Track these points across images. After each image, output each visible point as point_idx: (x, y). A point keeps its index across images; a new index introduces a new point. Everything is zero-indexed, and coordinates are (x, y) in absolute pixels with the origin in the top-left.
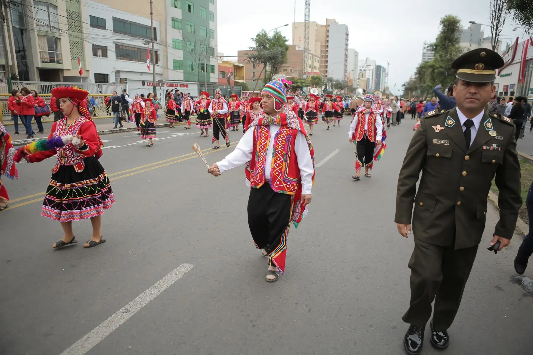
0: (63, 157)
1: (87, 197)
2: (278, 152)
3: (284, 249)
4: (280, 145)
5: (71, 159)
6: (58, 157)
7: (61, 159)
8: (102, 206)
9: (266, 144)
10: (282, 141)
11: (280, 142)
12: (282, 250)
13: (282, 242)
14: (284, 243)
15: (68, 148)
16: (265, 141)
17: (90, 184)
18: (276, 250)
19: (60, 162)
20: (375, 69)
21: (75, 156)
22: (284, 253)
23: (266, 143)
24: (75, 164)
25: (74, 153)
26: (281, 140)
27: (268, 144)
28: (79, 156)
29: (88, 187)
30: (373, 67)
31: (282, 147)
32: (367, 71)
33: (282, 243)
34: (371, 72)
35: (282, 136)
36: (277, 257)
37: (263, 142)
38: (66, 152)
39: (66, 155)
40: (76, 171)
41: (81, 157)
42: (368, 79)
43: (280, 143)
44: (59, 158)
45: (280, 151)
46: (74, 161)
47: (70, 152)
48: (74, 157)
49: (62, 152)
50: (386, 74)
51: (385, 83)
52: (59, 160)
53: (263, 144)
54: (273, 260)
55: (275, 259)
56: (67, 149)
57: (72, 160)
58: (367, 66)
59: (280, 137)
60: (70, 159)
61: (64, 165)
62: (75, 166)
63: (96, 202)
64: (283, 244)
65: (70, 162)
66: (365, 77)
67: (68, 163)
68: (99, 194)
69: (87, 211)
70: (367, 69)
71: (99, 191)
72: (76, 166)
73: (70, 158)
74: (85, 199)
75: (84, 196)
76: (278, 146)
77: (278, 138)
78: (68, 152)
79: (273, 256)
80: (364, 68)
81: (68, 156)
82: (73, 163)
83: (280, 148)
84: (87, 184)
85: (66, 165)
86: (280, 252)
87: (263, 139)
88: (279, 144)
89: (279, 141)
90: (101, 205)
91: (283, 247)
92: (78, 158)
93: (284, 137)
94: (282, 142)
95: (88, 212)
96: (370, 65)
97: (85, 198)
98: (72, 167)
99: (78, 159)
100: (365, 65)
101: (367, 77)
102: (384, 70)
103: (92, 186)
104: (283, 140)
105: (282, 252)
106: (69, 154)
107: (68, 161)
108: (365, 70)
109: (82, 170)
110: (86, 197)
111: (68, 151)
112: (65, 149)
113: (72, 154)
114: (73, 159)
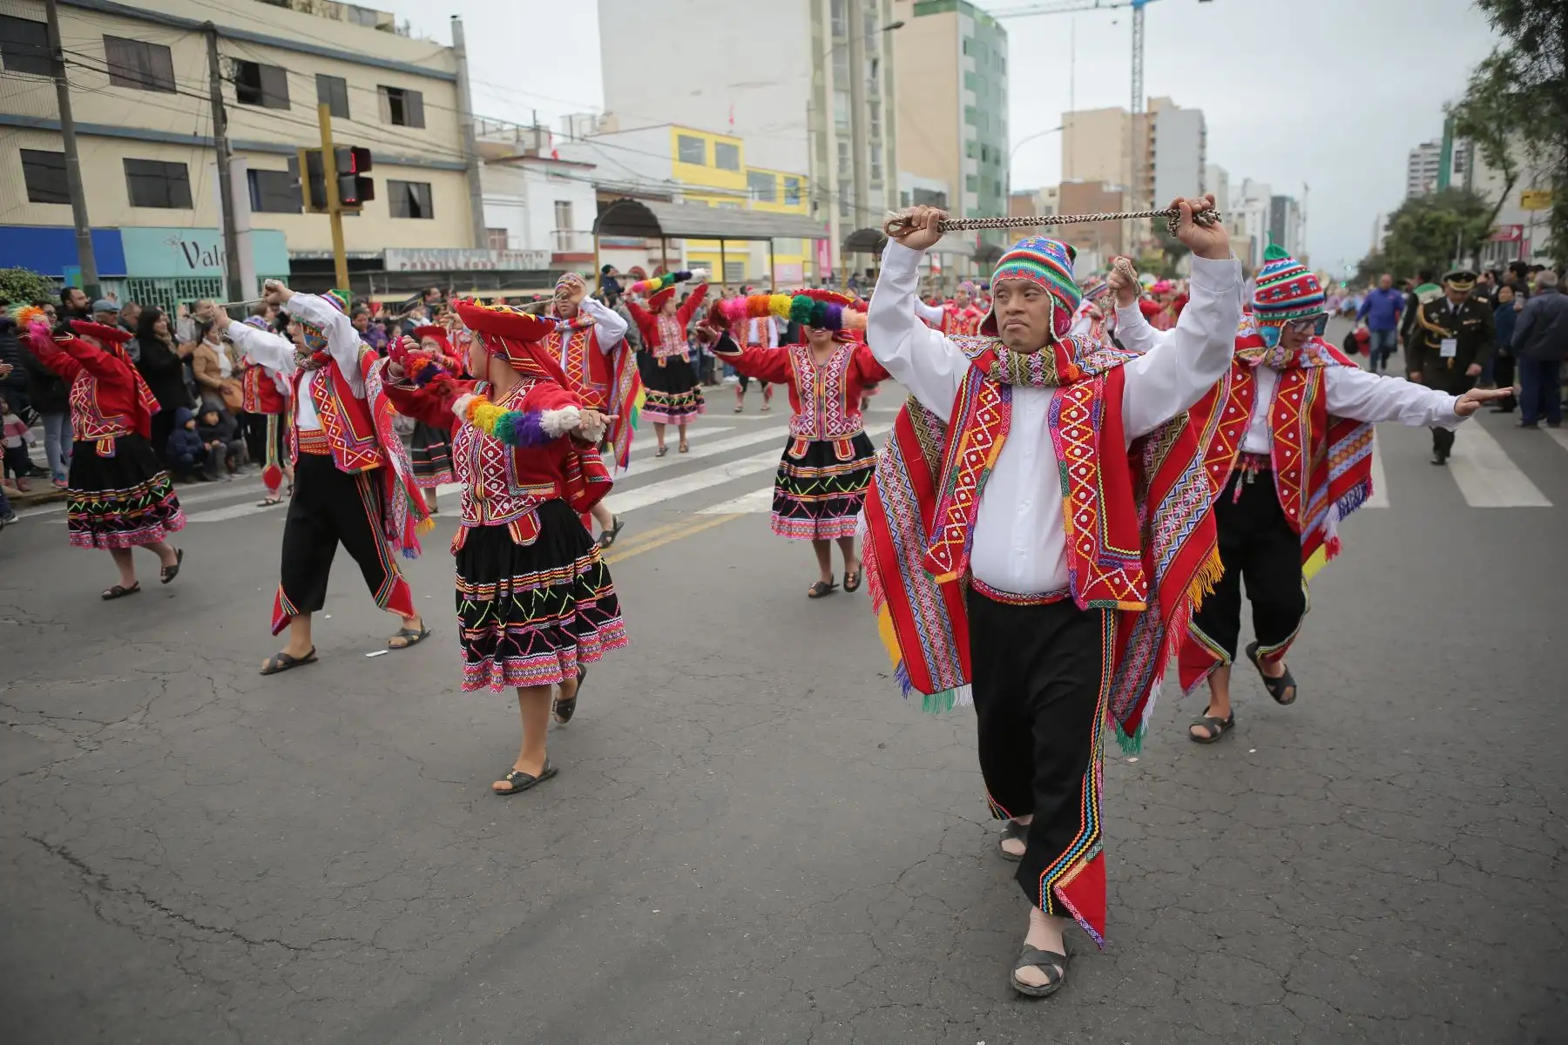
0: (481, 502)
1: (536, 625)
2: (1076, 471)
3: (1096, 849)
4: (1077, 447)
5: (502, 507)
6: (465, 503)
7: (473, 509)
8: (574, 651)
9: (987, 452)
10: (1079, 430)
11: (1075, 433)
12: (1090, 856)
13: (1087, 823)
14: (1093, 826)
15: (492, 476)
16: (986, 441)
17: (547, 585)
18: (1069, 855)
19: (471, 517)
20: (1268, 209)
21: (514, 497)
22: (1097, 863)
23: (989, 449)
24: (513, 523)
25: (511, 488)
26: (1075, 428)
27: (994, 451)
28: (524, 497)
29: (543, 591)
30: (1264, 204)
31: (1084, 452)
32: (1248, 216)
33: (1086, 827)
34: (1258, 217)
35: (1074, 414)
36: (1073, 883)
37: (980, 443)
38: (489, 485)
39: (488, 494)
40: (514, 543)
41: (530, 500)
42: (1253, 239)
43: (1076, 439)
44: (467, 506)
45: (1083, 465)
46: (511, 511)
47: (500, 485)
48: (509, 501)
49: (478, 485)
50: (1299, 217)
51: (1298, 244)
52: (468, 510)
53: (979, 448)
54: (1059, 892)
55: (1065, 890)
56: (492, 478)
57: (504, 510)
58: (1247, 201)
59: (1068, 416)
60: (498, 508)
61: (482, 526)
62: (511, 528)
63: (559, 638)
64: (1092, 832)
65: (499, 514)
66: (1244, 234)
67: (492, 519)
68: (571, 615)
69: (535, 664)
70: (1248, 210)
71: (571, 605)
72: (515, 528)
73: (498, 502)
74: (530, 628)
75: (529, 620)
76: (1072, 453)
77: (1061, 424)
78: (494, 486)
79: (1059, 879)
80: (1240, 209)
81: (494, 499)
82: (507, 519)
83: (1081, 457)
84: (541, 582)
85: (486, 523)
86: (1083, 864)
87: (982, 432)
88: (1071, 444)
89: (1068, 433)
90: (573, 649)
91: (1093, 843)
92: (523, 503)
93: (1081, 414)
94: (1082, 433)
95: (538, 666)
96: (1255, 200)
97: (530, 624)
98: (502, 530)
99: (522, 506)
100: (1242, 201)
101: (1249, 232)
102: (1295, 207)
103: (552, 588)
104: (1082, 423)
105: (1092, 862)
106: (497, 493)
107: (492, 513)
108: (1241, 215)
109: (531, 541)
110: (535, 623)
111: (493, 482)
112: (486, 478)
113: (506, 490)
114: (507, 506)
